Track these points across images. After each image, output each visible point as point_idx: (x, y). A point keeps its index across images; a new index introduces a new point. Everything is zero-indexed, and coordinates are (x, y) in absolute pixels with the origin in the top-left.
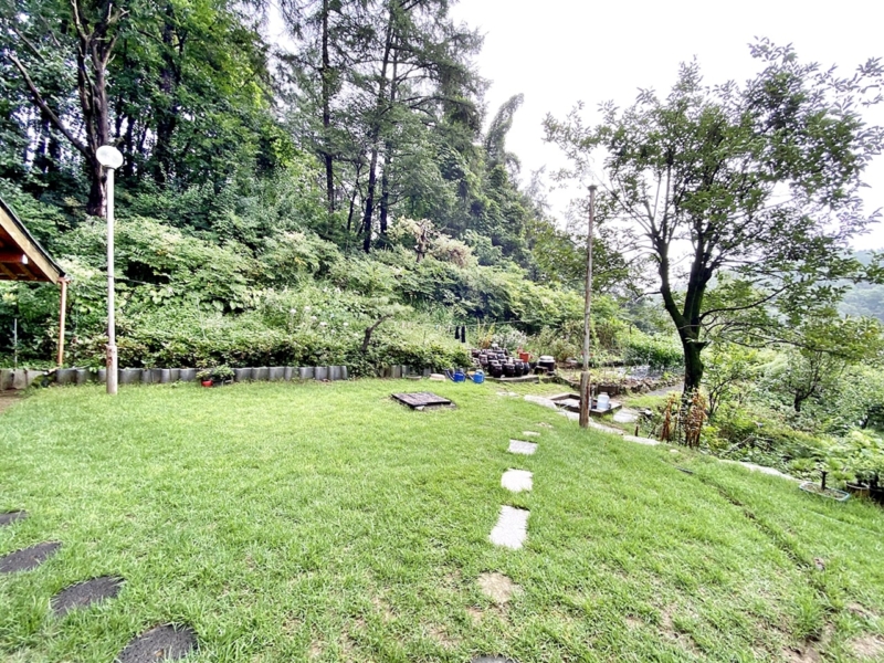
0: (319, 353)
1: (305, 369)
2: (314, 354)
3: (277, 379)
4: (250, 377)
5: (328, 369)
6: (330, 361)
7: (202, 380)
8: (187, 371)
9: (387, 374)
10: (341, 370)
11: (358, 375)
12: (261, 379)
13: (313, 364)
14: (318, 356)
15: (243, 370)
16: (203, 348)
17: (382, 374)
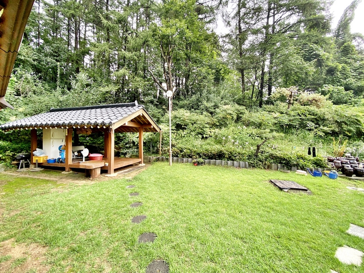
0: (236, 155)
1: (230, 162)
2: (233, 156)
3: (218, 165)
4: (209, 163)
5: (239, 163)
6: (240, 159)
7: (194, 163)
8: (190, 159)
9: (269, 167)
10: (245, 163)
11: (254, 167)
12: (213, 164)
13: (232, 160)
14: (235, 156)
15: (207, 161)
16: (195, 152)
17: (266, 167)
